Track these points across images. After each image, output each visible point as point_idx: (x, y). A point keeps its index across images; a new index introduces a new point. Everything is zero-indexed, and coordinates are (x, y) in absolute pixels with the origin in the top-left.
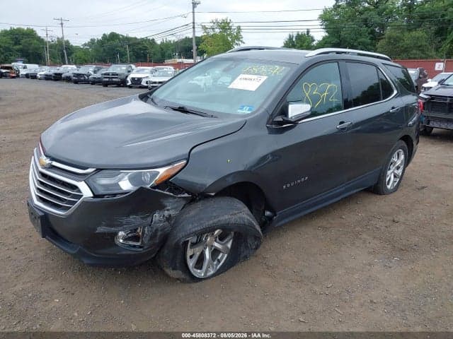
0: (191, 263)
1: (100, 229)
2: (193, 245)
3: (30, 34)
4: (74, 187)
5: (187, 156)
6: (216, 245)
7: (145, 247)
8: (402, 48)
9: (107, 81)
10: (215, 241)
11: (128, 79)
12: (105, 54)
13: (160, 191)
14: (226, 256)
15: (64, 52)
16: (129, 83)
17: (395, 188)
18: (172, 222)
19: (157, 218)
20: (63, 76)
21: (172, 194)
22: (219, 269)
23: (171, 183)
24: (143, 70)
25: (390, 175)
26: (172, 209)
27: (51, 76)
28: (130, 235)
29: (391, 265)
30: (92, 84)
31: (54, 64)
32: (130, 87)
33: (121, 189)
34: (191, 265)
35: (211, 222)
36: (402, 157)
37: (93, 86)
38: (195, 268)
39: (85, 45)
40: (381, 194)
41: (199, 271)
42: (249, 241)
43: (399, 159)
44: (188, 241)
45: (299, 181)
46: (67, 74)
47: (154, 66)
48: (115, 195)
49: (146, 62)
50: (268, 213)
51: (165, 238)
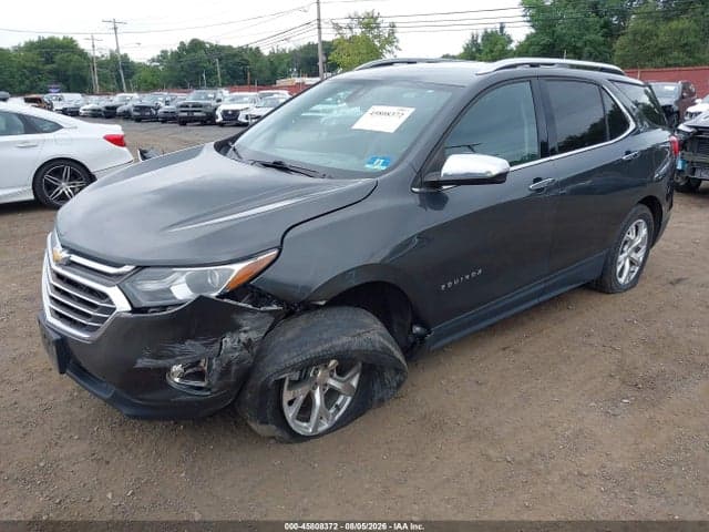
0: (290, 413)
1: (142, 363)
2: (293, 384)
3: (68, 46)
4: (103, 296)
5: (279, 244)
6: (332, 382)
7: (214, 390)
8: (655, 50)
9: (184, 117)
10: (331, 376)
11: (218, 113)
12: (183, 74)
13: (231, 302)
14: (349, 399)
15: (120, 72)
16: (220, 119)
17: (631, 282)
18: (255, 350)
19: (229, 344)
20: (118, 110)
21: (250, 306)
22: (338, 422)
23: (253, 287)
24: (241, 97)
25: (623, 261)
26: (251, 330)
27: (99, 110)
28: (190, 371)
29: (617, 411)
30: (163, 122)
31: (105, 92)
32: (221, 125)
33: (174, 298)
34: (291, 415)
35: (319, 349)
36: (644, 232)
37: (164, 125)
38: (298, 419)
39: (153, 60)
40: (608, 293)
41: (305, 424)
42: (387, 375)
43: (638, 235)
44: (284, 379)
45: (467, 277)
46: (125, 108)
47: (259, 90)
48: (164, 308)
49: (246, 84)
50: (417, 329)
51: (246, 375)
